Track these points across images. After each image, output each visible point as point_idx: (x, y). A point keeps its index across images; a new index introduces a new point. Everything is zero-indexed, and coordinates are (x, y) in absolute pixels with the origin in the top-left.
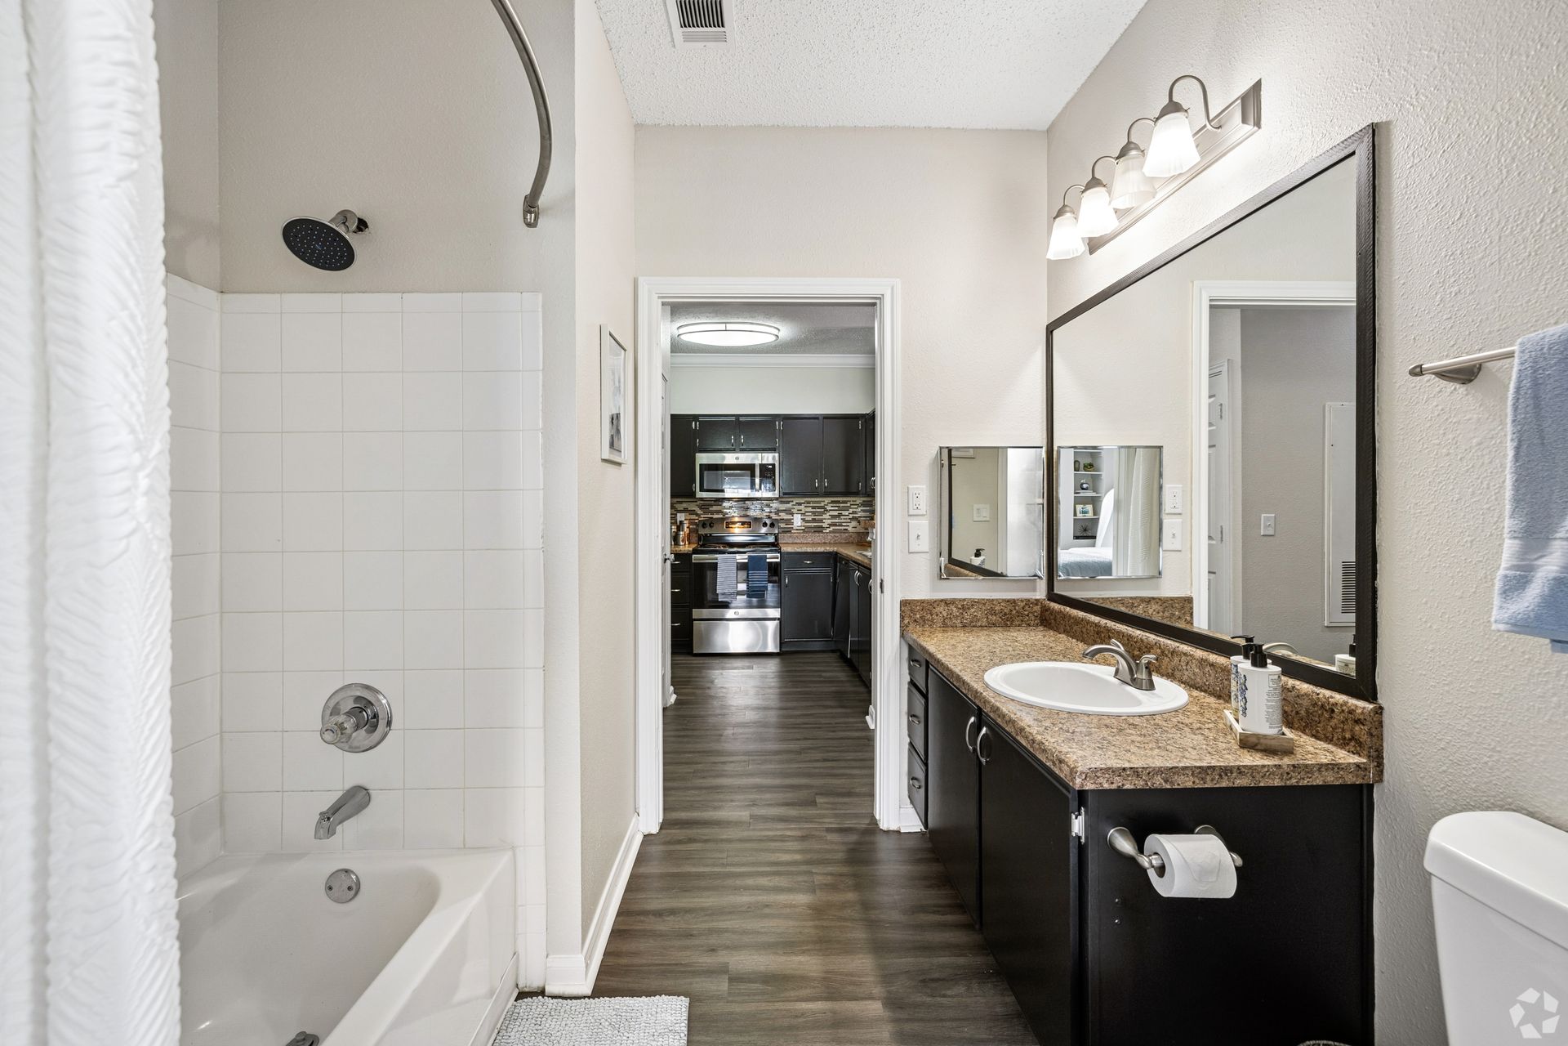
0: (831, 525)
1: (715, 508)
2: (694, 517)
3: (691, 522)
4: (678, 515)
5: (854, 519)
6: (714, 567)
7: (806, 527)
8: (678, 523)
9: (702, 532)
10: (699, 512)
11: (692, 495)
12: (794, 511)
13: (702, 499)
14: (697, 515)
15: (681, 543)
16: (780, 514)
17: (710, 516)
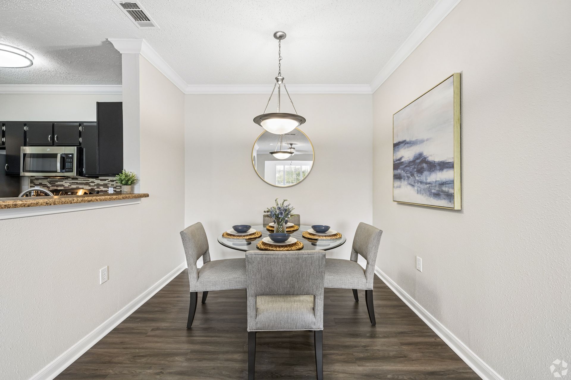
16: (100, 187)
17: (56, 188)
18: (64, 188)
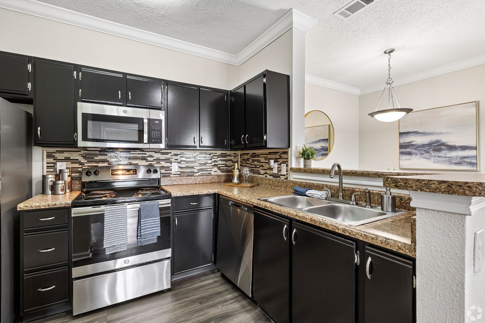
0: (199, 170)
1: (100, 157)
2: (77, 165)
3: (72, 170)
4: (58, 164)
5: (215, 165)
6: (100, 218)
7: (182, 172)
8: (58, 172)
9: (86, 179)
10: (83, 161)
11: (73, 144)
12: (173, 160)
13: (85, 148)
14: (81, 163)
15: (61, 193)
16: (161, 162)
17: (94, 164)
18: (109, 164)
